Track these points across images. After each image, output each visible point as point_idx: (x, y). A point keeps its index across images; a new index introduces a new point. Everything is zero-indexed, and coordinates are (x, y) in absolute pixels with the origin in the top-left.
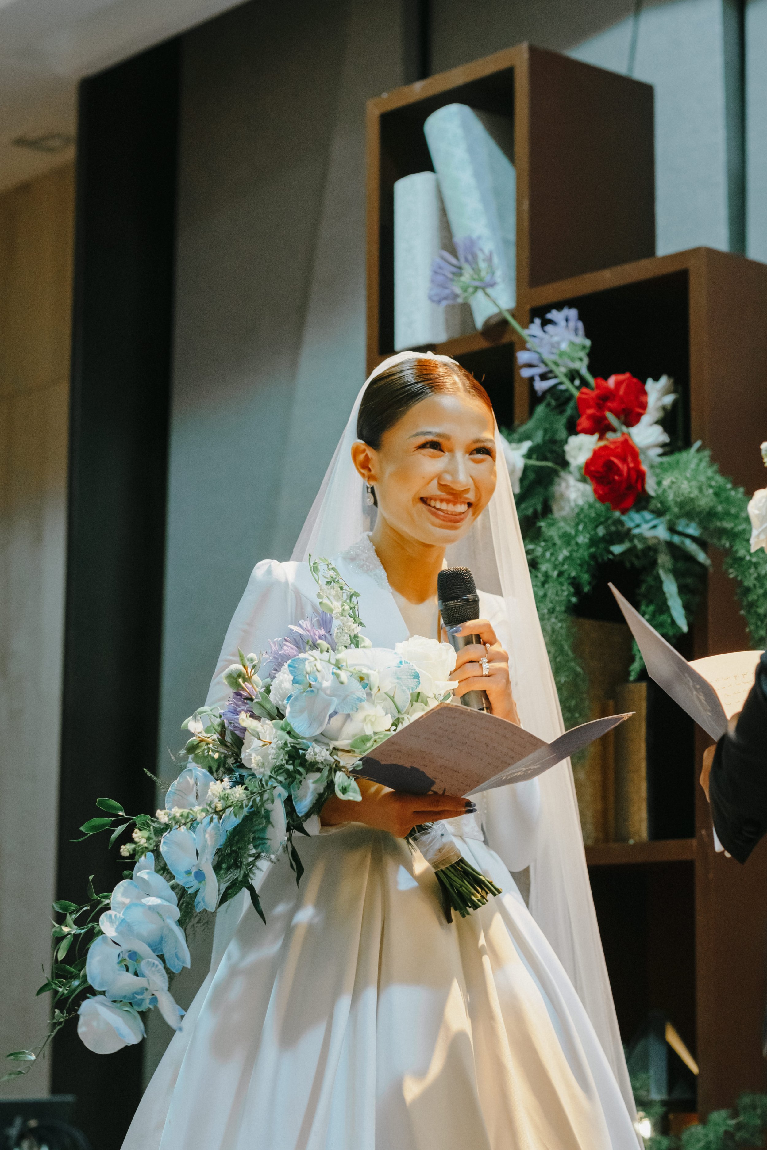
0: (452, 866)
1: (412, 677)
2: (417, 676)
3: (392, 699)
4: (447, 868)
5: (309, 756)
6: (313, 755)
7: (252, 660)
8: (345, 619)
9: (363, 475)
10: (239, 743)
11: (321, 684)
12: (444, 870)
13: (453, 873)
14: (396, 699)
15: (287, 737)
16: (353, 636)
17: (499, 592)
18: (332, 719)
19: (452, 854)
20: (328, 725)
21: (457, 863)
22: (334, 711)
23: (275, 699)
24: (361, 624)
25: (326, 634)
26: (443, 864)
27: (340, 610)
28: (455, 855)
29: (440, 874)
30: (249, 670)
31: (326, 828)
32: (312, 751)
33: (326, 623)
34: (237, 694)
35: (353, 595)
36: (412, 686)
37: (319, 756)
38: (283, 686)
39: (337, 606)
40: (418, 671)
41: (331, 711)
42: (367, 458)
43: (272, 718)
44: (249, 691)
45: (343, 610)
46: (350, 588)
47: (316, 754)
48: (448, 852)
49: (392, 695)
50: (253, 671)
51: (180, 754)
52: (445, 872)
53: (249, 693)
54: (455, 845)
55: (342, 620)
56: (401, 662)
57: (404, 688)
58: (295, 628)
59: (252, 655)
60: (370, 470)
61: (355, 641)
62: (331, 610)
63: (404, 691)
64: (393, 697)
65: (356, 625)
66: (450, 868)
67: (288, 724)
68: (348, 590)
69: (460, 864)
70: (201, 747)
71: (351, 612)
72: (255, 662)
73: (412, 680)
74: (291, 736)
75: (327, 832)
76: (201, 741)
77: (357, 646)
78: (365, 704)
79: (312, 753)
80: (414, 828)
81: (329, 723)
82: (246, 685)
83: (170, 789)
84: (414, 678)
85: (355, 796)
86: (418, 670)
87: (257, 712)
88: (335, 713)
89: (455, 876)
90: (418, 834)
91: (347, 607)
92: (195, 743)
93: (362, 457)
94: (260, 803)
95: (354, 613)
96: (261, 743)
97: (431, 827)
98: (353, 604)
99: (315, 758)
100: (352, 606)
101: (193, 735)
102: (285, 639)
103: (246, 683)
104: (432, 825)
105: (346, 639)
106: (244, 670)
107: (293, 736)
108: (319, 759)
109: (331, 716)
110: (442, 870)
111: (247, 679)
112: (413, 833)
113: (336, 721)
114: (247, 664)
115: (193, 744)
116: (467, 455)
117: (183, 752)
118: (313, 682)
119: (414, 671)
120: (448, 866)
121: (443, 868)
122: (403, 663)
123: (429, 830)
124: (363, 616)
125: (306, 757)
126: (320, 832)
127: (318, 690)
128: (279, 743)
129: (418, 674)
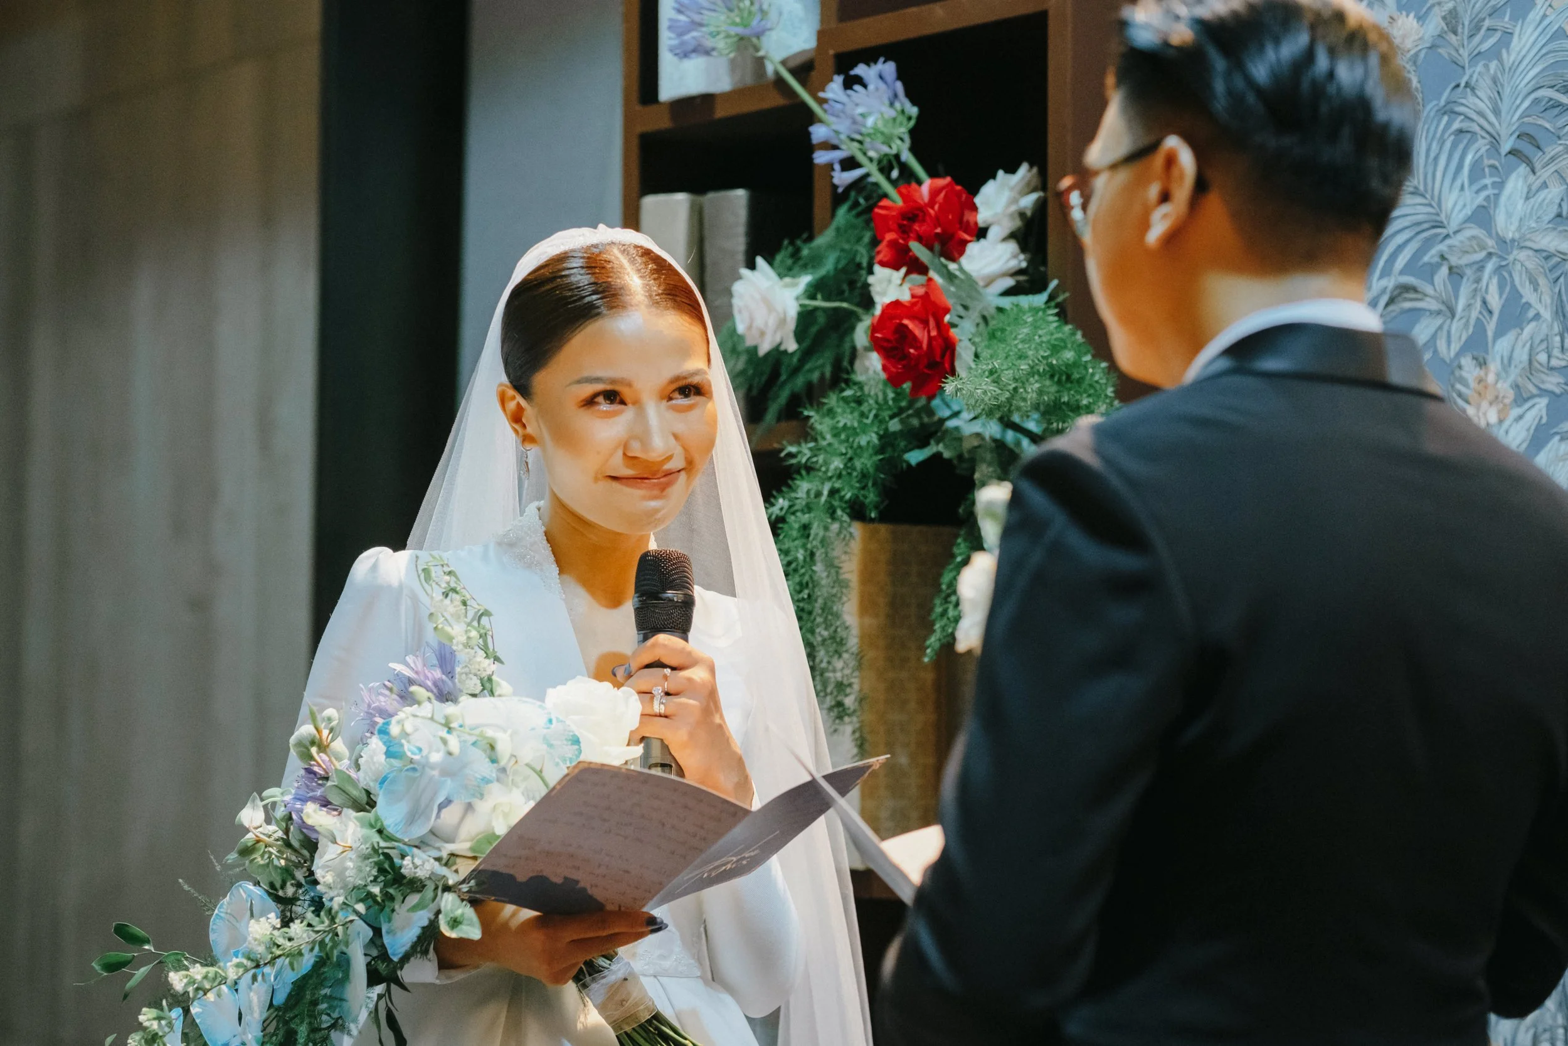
0: (641, 1026)
1: (570, 743)
2: (576, 741)
3: (540, 773)
4: (633, 1029)
5: (407, 867)
6: (411, 869)
7: (329, 719)
8: (472, 652)
9: (516, 431)
10: (311, 846)
11: (427, 757)
12: (629, 1032)
13: (642, 1037)
14: (544, 774)
15: (376, 838)
16: (486, 678)
17: (730, 590)
18: (444, 811)
19: (642, 1007)
20: (438, 820)
21: (649, 1021)
22: (446, 799)
23: (365, 779)
24: (497, 659)
25: (444, 677)
26: (628, 1024)
27: (463, 639)
28: (645, 1009)
29: (621, 1037)
30: (325, 733)
31: (447, 972)
32: (410, 863)
33: (445, 659)
34: (309, 771)
35: (482, 615)
36: (570, 756)
37: (421, 869)
38: (375, 759)
39: (458, 631)
40: (577, 734)
41: (441, 799)
42: (520, 409)
43: (359, 808)
44: (324, 767)
45: (469, 638)
46: (478, 604)
47: (416, 867)
48: (636, 1005)
49: (539, 769)
50: (331, 735)
51: (228, 860)
52: (632, 1035)
53: (324, 770)
54: (647, 993)
55: (468, 653)
56: (550, 721)
57: (557, 760)
58: (399, 667)
59: (331, 712)
60: (524, 426)
61: (487, 687)
62: (451, 638)
63: (557, 764)
64: (541, 771)
65: (487, 661)
66: (638, 1029)
67: (377, 819)
68: (477, 606)
69: (654, 1024)
70: (259, 849)
71: (481, 641)
72: (334, 723)
73: (570, 747)
74: (383, 836)
75: (449, 978)
76: (258, 841)
77: (492, 693)
78: (495, 787)
79: (411, 865)
80: (581, 969)
81: (438, 816)
82: (320, 757)
83: (216, 911)
84: (572, 744)
85: (473, 931)
86: (579, 732)
87: (335, 799)
88: (448, 802)
89: (645, 1039)
90: (588, 979)
91: (474, 634)
92: (250, 844)
93: (512, 405)
94: (330, 945)
95: (485, 642)
96: (340, 850)
97: (607, 968)
98: (484, 628)
99: (415, 873)
100: (482, 631)
101: (247, 831)
102: (384, 685)
103: (321, 754)
104: (610, 965)
105: (474, 685)
106: (317, 736)
107: (388, 837)
108: (421, 874)
109: (441, 807)
110: (626, 1033)
111: (323, 748)
112: (581, 977)
113: (450, 816)
114: (322, 726)
115: (247, 846)
116: (664, 402)
117: (232, 857)
118: (415, 754)
119: (571, 734)
120: (635, 1026)
121: (628, 1029)
122: (554, 721)
123: (606, 972)
124: (499, 646)
125: (403, 871)
126: (437, 978)
127: (424, 767)
128: (363, 849)
129: (578, 739)
